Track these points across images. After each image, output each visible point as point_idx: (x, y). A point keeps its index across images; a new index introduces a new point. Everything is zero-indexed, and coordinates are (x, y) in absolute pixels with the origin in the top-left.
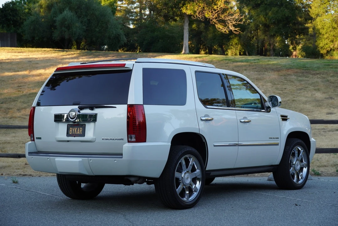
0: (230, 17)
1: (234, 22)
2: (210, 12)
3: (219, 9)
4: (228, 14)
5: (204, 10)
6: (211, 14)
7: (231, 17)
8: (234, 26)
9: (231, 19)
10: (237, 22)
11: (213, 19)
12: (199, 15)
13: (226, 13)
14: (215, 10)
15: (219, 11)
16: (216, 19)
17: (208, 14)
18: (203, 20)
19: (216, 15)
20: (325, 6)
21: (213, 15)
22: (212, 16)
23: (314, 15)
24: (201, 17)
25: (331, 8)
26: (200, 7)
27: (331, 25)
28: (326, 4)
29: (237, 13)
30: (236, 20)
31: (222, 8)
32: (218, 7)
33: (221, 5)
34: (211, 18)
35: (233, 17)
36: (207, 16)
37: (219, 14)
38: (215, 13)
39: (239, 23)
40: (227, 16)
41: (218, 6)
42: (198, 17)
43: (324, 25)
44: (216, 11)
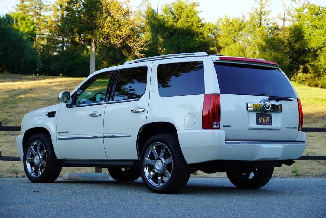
0: (135, 44)
1: (140, 48)
2: (115, 38)
3: (124, 35)
4: (133, 40)
5: (109, 36)
6: (116, 40)
7: (137, 44)
8: (139, 53)
9: (137, 45)
10: (142, 48)
11: (118, 44)
12: (104, 41)
13: (132, 39)
14: (120, 36)
15: (124, 37)
16: (120, 45)
17: (113, 39)
18: (108, 45)
19: (121, 41)
20: (232, 36)
21: (118, 40)
22: (116, 42)
23: (223, 44)
24: (106, 43)
25: (239, 38)
26: (105, 33)
27: (238, 54)
28: (234, 34)
29: (143, 40)
30: (142, 46)
31: (127, 34)
32: (123, 34)
33: (126, 32)
34: (116, 44)
35: (139, 44)
36: (112, 41)
37: (125, 40)
38: (121, 39)
39: (144, 49)
40: (133, 42)
41: (123, 32)
42: (104, 43)
43: (231, 54)
44: (121, 38)
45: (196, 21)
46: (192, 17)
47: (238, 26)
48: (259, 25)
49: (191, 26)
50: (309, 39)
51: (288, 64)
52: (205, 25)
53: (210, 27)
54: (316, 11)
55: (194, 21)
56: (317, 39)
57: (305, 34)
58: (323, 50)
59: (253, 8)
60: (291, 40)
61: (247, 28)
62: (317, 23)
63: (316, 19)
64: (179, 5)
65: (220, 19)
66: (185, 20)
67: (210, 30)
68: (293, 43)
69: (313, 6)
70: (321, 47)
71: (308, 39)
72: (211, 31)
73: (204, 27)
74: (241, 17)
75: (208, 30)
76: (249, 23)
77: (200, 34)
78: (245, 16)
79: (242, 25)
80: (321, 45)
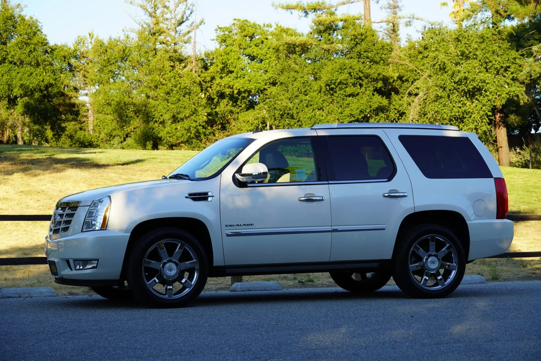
45: (42, 43)
46: (34, 35)
47: (122, 53)
48: (154, 51)
49: (33, 51)
50: (241, 76)
51: (205, 116)
52: (56, 49)
53: (66, 54)
54: (251, 31)
55: (39, 42)
56: (255, 76)
57: (235, 67)
58: (267, 95)
59: (143, 22)
60: (205, 78)
61: (135, 55)
62: (255, 51)
63: (252, 44)
64: (9, 15)
65: (83, 40)
66: (24, 40)
67: (65, 57)
68: (209, 81)
69: (246, 22)
70: (262, 89)
71: (239, 76)
72: (68, 59)
73: (55, 53)
74: (122, 38)
75: (63, 59)
76: (139, 47)
77: (48, 65)
78: (129, 36)
79: (127, 51)
80: (263, 87)
